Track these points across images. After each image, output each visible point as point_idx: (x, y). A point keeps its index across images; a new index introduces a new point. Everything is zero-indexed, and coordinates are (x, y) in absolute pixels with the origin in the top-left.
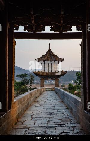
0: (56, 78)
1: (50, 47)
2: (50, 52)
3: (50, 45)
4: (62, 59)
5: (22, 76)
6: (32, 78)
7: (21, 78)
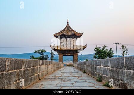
0: (75, 53)
1: (68, 22)
2: (68, 27)
3: (68, 21)
4: (80, 34)
5: (40, 52)
6: (52, 55)
7: (39, 53)
